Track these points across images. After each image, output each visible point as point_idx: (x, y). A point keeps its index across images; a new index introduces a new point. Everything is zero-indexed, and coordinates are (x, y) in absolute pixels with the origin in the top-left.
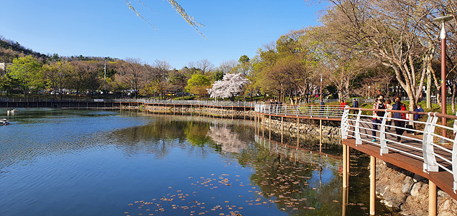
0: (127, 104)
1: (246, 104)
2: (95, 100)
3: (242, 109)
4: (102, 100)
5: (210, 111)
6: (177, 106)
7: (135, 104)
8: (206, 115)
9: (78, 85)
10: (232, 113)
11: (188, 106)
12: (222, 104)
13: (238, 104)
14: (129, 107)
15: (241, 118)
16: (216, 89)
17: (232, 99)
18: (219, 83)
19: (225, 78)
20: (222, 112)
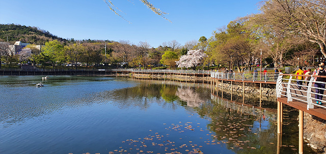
0: (120, 73)
1: (204, 72)
2: (99, 70)
3: (201, 76)
4: (104, 70)
5: (178, 77)
6: (154, 74)
7: (126, 73)
8: (175, 80)
9: (88, 60)
10: (194, 78)
11: (163, 74)
12: (187, 72)
13: (198, 72)
14: (122, 75)
15: (200, 82)
16: (182, 61)
17: (194, 68)
18: (184, 57)
19: (188, 53)
20: (187, 78)
